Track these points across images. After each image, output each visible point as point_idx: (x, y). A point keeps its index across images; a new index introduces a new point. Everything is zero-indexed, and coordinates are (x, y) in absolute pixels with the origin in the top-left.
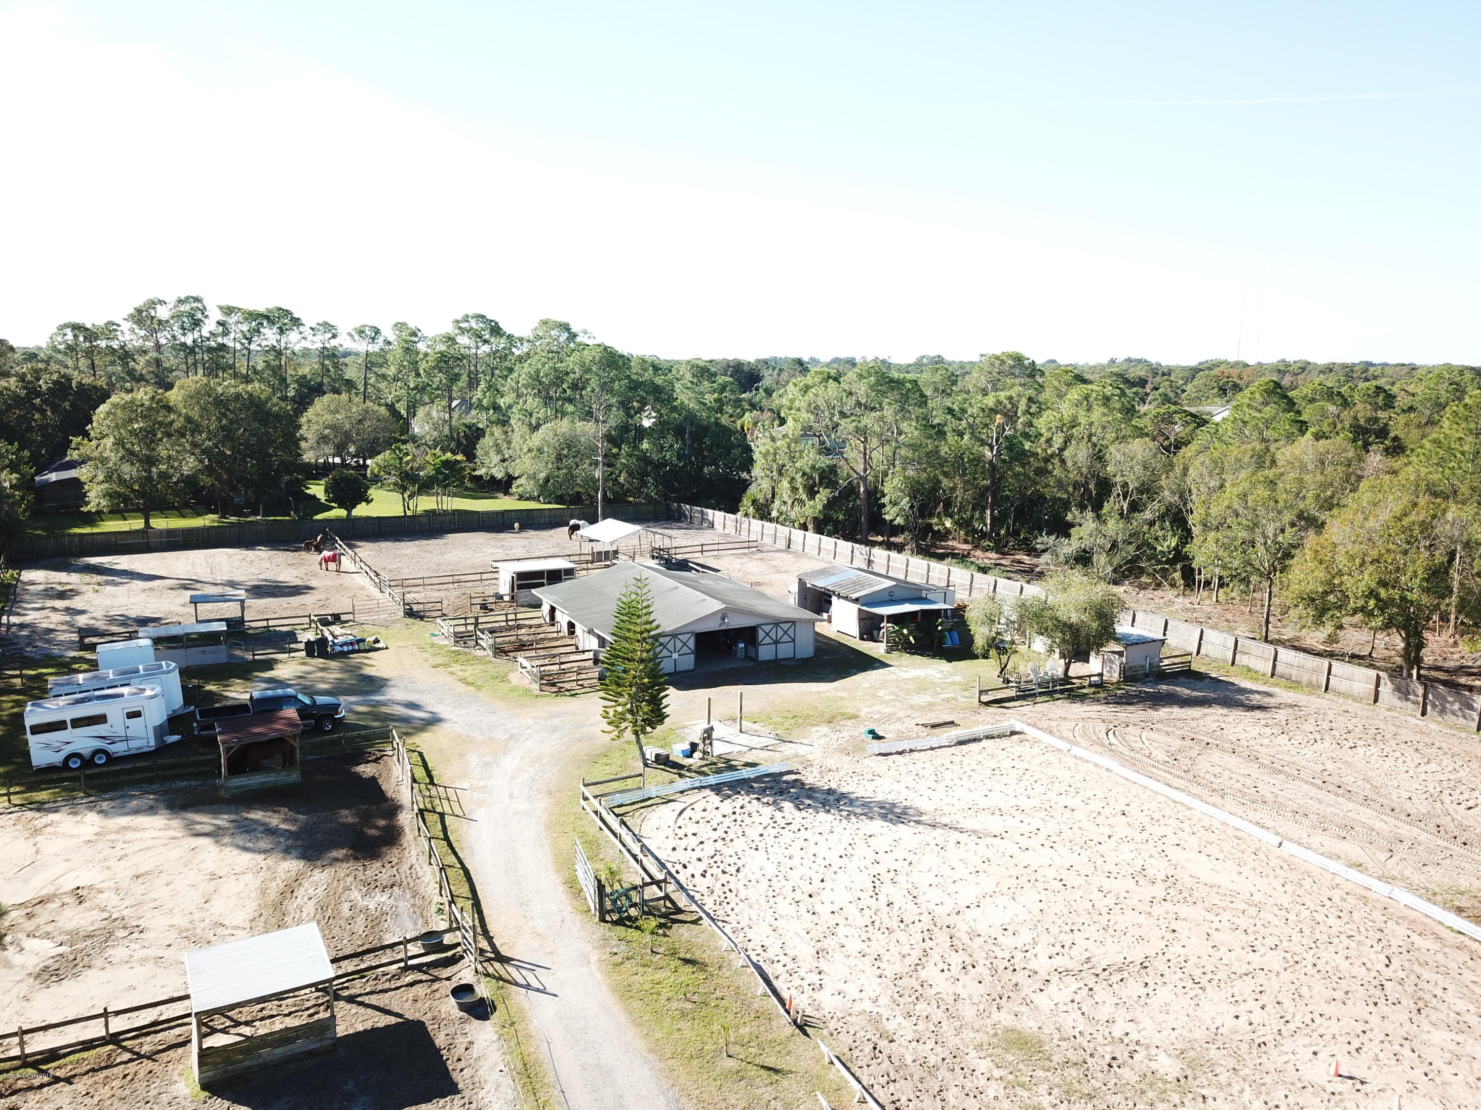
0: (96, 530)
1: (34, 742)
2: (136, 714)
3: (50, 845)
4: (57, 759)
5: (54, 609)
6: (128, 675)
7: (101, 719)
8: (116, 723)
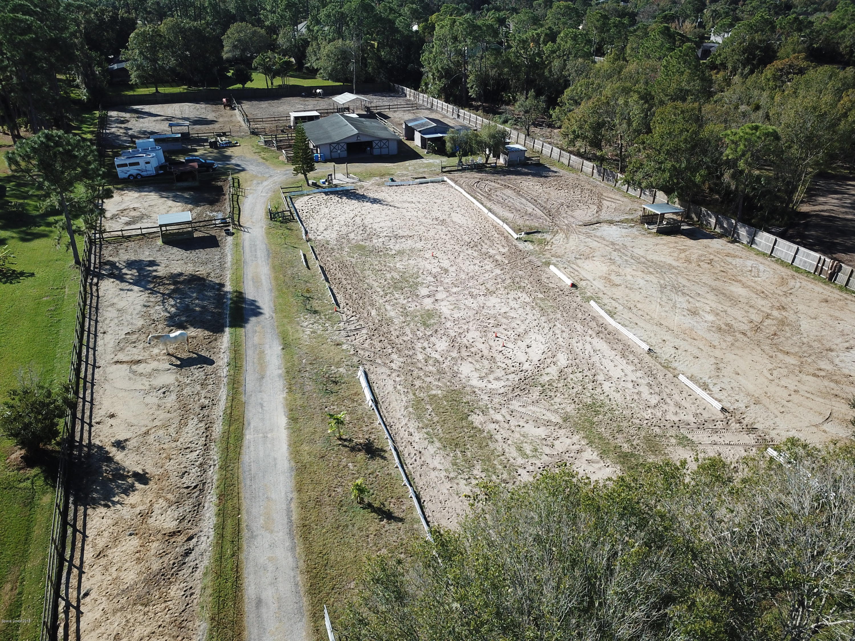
0: (135, 93)
1: (118, 169)
2: (148, 163)
3: (126, 198)
4: (126, 176)
5: (121, 128)
6: (145, 151)
7: (137, 164)
8: (142, 166)
